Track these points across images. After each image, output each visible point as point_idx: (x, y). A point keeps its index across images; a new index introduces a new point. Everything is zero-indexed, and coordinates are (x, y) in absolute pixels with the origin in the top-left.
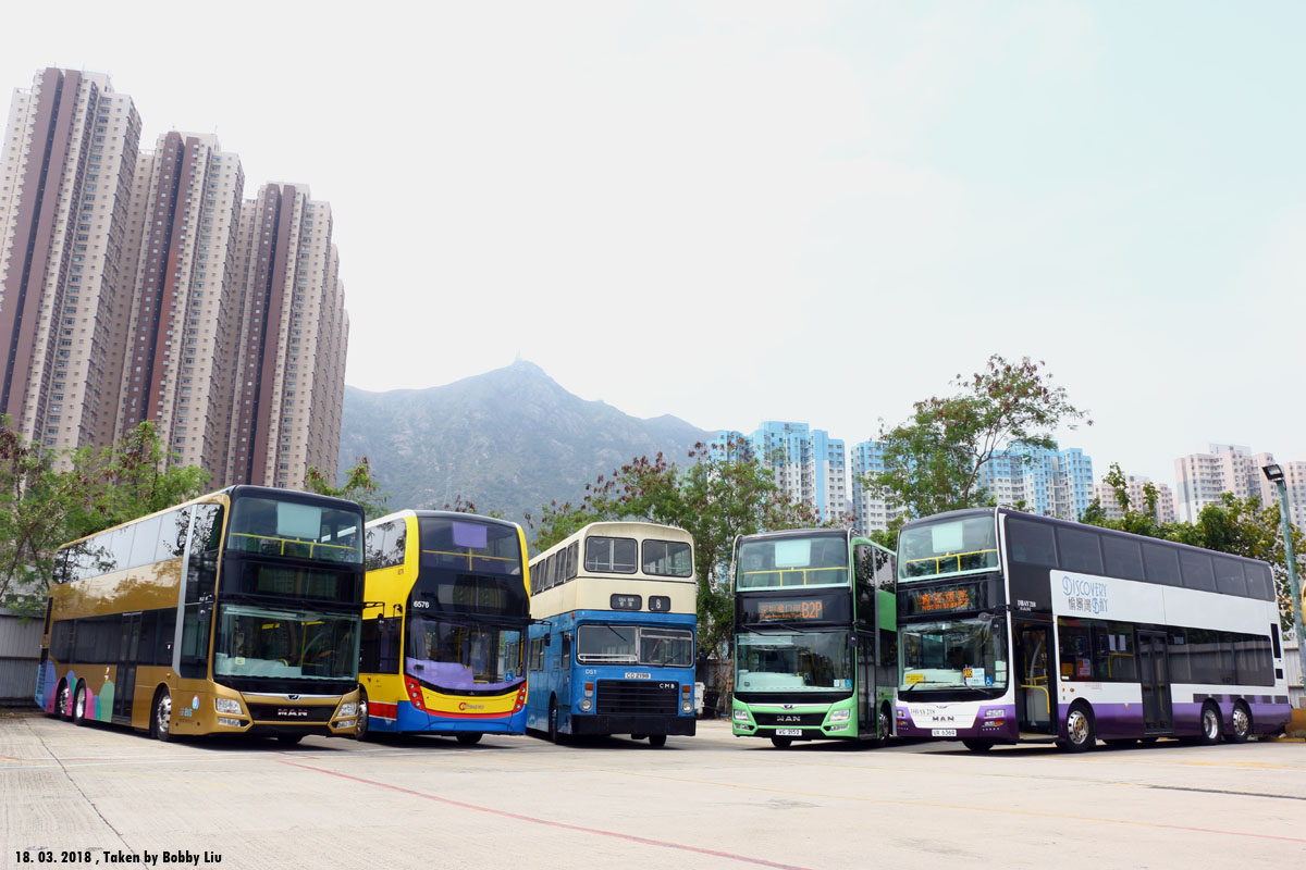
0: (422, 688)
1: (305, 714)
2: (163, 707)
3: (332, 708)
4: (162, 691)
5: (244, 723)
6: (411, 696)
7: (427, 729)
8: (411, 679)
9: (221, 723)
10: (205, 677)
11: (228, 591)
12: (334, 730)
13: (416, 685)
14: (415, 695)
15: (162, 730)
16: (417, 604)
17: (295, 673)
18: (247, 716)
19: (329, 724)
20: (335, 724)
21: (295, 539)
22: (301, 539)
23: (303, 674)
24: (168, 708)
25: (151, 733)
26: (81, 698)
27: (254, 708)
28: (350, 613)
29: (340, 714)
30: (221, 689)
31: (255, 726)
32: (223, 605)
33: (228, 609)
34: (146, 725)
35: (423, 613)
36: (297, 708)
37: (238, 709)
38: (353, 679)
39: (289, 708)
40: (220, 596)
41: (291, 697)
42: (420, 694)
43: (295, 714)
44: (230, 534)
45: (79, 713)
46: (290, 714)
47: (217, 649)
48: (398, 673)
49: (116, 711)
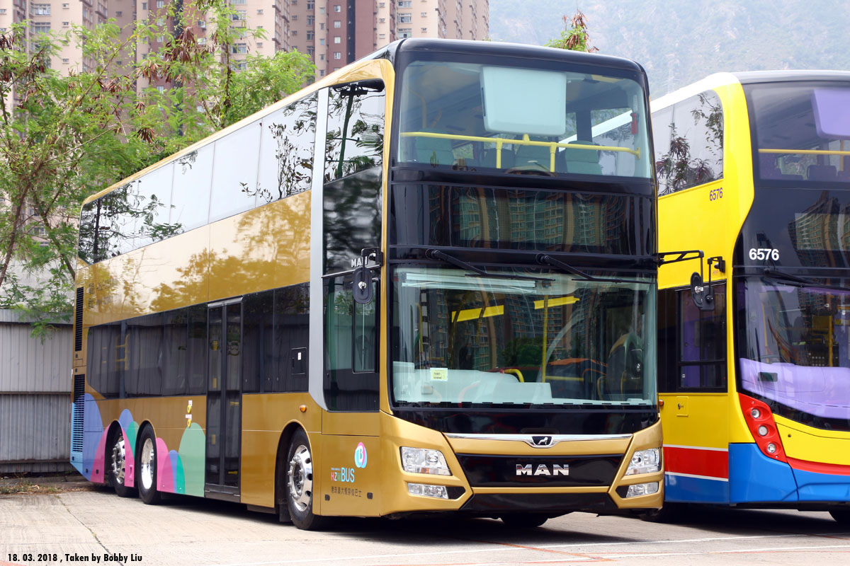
0: (777, 418)
1: (565, 472)
2: (298, 467)
3: (615, 460)
4: (292, 436)
5: (454, 492)
6: (755, 433)
7: (794, 498)
8: (754, 401)
9: (412, 494)
10: (374, 406)
11: (404, 244)
12: (621, 502)
13: (763, 411)
14: (763, 431)
15: (299, 508)
16: (754, 254)
17: (539, 394)
18: (459, 479)
19: (612, 490)
20: (623, 491)
21: (519, 137)
22: (532, 138)
23: (554, 396)
24: (307, 468)
25: (279, 515)
26: (147, 455)
27: (472, 464)
28: (634, 275)
29: (630, 471)
30: (406, 429)
31: (474, 498)
32: (399, 271)
33: (409, 277)
34: (266, 499)
35: (769, 273)
36: (550, 461)
37: (442, 464)
38: (648, 402)
39: (535, 461)
40: (393, 253)
41: (536, 441)
42: (773, 428)
43: (547, 472)
44: (402, 134)
45: (147, 482)
46: (538, 472)
47: (394, 355)
48: (725, 390)
49: (210, 477)
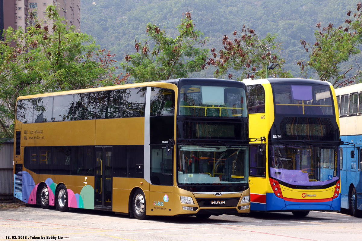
0: (281, 185)
1: (224, 203)
3: (238, 199)
5: (195, 209)
6: (274, 190)
7: (285, 209)
8: (274, 180)
9: (184, 209)
10: (171, 184)
11: (181, 138)
12: (239, 211)
13: (277, 184)
14: (276, 189)
15: (138, 213)
16: (274, 136)
17: (216, 180)
18: (196, 205)
19: (237, 208)
20: (239, 208)
21: (211, 106)
22: (215, 106)
23: (220, 181)
24: (142, 201)
27: (199, 200)
29: (242, 202)
30: (181, 191)
31: (201, 210)
32: (180, 146)
33: (182, 148)
35: (278, 141)
36: (221, 200)
37: (191, 201)
38: (246, 182)
39: (216, 200)
40: (178, 141)
41: (217, 194)
42: (279, 189)
43: (219, 203)
44: (180, 106)
46: (217, 203)
47: (178, 170)
48: (265, 177)
